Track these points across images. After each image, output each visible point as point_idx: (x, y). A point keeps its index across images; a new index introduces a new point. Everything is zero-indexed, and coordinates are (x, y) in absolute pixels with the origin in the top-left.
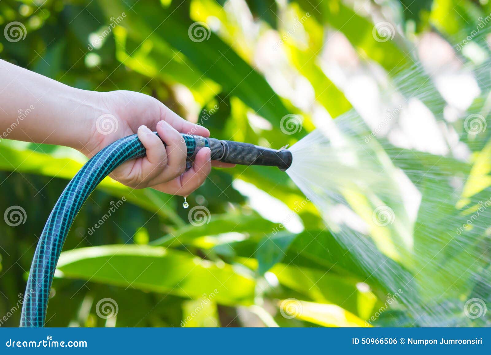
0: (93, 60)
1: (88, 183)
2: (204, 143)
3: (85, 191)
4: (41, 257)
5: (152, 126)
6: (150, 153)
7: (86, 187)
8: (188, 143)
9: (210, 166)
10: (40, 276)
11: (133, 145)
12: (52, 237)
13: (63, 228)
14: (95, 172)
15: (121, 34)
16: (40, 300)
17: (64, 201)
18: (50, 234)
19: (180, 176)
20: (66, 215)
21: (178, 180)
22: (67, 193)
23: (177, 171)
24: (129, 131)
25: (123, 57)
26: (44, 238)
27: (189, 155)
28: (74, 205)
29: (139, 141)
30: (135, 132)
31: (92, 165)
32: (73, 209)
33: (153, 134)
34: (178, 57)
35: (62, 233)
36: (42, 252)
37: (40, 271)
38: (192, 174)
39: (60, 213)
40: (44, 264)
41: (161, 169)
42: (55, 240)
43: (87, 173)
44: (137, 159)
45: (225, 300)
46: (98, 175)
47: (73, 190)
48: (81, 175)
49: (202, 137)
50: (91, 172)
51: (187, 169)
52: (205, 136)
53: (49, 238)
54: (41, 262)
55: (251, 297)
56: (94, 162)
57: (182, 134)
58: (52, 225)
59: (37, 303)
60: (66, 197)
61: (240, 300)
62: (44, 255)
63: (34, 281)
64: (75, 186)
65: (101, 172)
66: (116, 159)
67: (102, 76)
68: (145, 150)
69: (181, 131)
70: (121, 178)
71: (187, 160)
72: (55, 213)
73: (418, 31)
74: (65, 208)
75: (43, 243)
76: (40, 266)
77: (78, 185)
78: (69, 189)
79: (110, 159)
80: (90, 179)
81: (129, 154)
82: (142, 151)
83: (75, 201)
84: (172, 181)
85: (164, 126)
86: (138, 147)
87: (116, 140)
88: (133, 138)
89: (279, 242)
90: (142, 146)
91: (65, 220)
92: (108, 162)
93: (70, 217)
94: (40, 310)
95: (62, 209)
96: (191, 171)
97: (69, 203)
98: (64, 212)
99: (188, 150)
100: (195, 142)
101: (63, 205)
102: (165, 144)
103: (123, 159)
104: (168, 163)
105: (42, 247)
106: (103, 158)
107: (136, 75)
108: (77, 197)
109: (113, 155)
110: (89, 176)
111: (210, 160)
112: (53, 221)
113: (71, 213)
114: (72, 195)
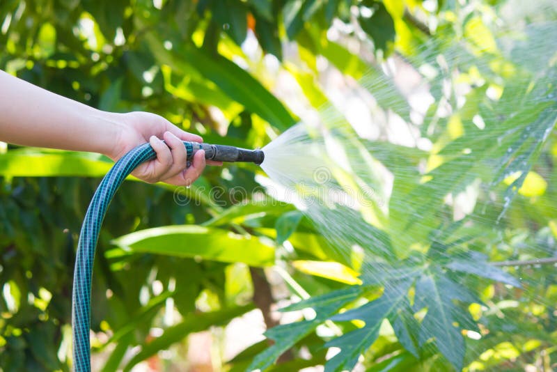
0: (147, 92)
1: (116, 180)
2: (199, 147)
3: (114, 186)
4: (85, 236)
5: (160, 136)
6: (159, 156)
7: (115, 183)
8: (187, 148)
9: (204, 164)
10: (85, 250)
11: (147, 150)
12: (93, 221)
13: (100, 214)
14: (120, 172)
15: (167, 71)
16: (87, 268)
17: (99, 194)
18: (90, 219)
19: (183, 172)
20: (101, 205)
21: (181, 175)
22: (101, 189)
23: (180, 168)
24: (143, 141)
25: (169, 88)
26: (86, 223)
27: (188, 156)
28: (107, 197)
29: (151, 147)
30: (148, 141)
31: (118, 167)
32: (106, 200)
33: (162, 142)
34: (211, 85)
35: (99, 218)
36: (85, 233)
37: (85, 247)
38: (192, 169)
39: (97, 204)
40: (88, 241)
41: (169, 167)
42: (95, 223)
43: (115, 173)
44: (150, 161)
45: (255, 263)
46: (123, 174)
47: (105, 186)
48: (110, 174)
49: (197, 143)
50: (117, 172)
51: (188, 167)
52: (200, 142)
53: (90, 222)
54: (85, 240)
55: (273, 260)
56: (119, 165)
57: (182, 142)
58: (91, 213)
59: (85, 270)
60: (100, 192)
61: (265, 262)
62: (88, 235)
63: (81, 254)
64: (107, 183)
65: (124, 171)
66: (135, 162)
67: (155, 103)
68: (156, 153)
69: (182, 139)
70: (139, 175)
71: (187, 160)
72: (93, 204)
73: (385, 57)
74: (100, 200)
75: (86, 226)
76: (85, 243)
77: (109, 182)
78: (102, 186)
79: (131, 161)
80: (117, 177)
81: (144, 158)
82: (154, 155)
83: (107, 194)
84: (177, 176)
85: (169, 136)
86: (151, 152)
87: (134, 148)
88: (147, 146)
89: (291, 219)
90: (153, 151)
91: (101, 208)
92: (129, 164)
93: (105, 206)
94: (87, 275)
95: (98, 200)
96: (191, 167)
97: (103, 196)
98: (100, 203)
99: (188, 152)
100: (192, 147)
101: (99, 197)
102: (170, 148)
103: (140, 161)
104: (173, 163)
105: (86, 229)
106: (126, 162)
107: (180, 101)
108: (108, 191)
109: (133, 159)
110: (116, 175)
111: (204, 159)
112: (92, 210)
113: (105, 203)
114: (104, 189)
